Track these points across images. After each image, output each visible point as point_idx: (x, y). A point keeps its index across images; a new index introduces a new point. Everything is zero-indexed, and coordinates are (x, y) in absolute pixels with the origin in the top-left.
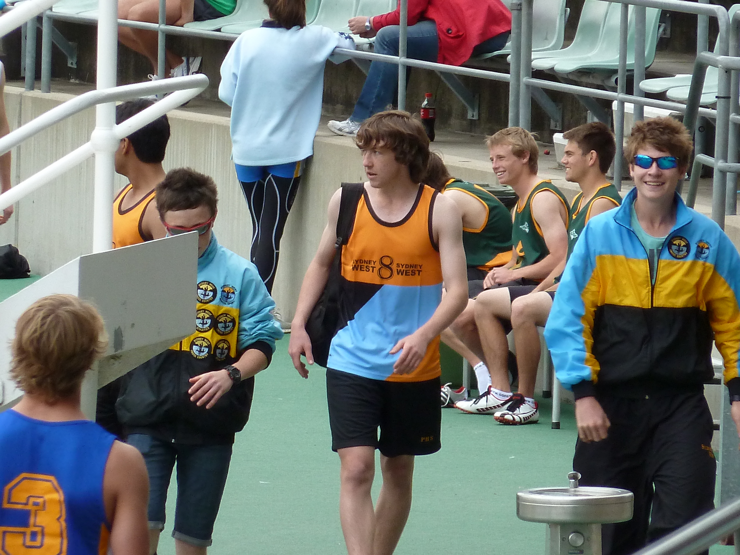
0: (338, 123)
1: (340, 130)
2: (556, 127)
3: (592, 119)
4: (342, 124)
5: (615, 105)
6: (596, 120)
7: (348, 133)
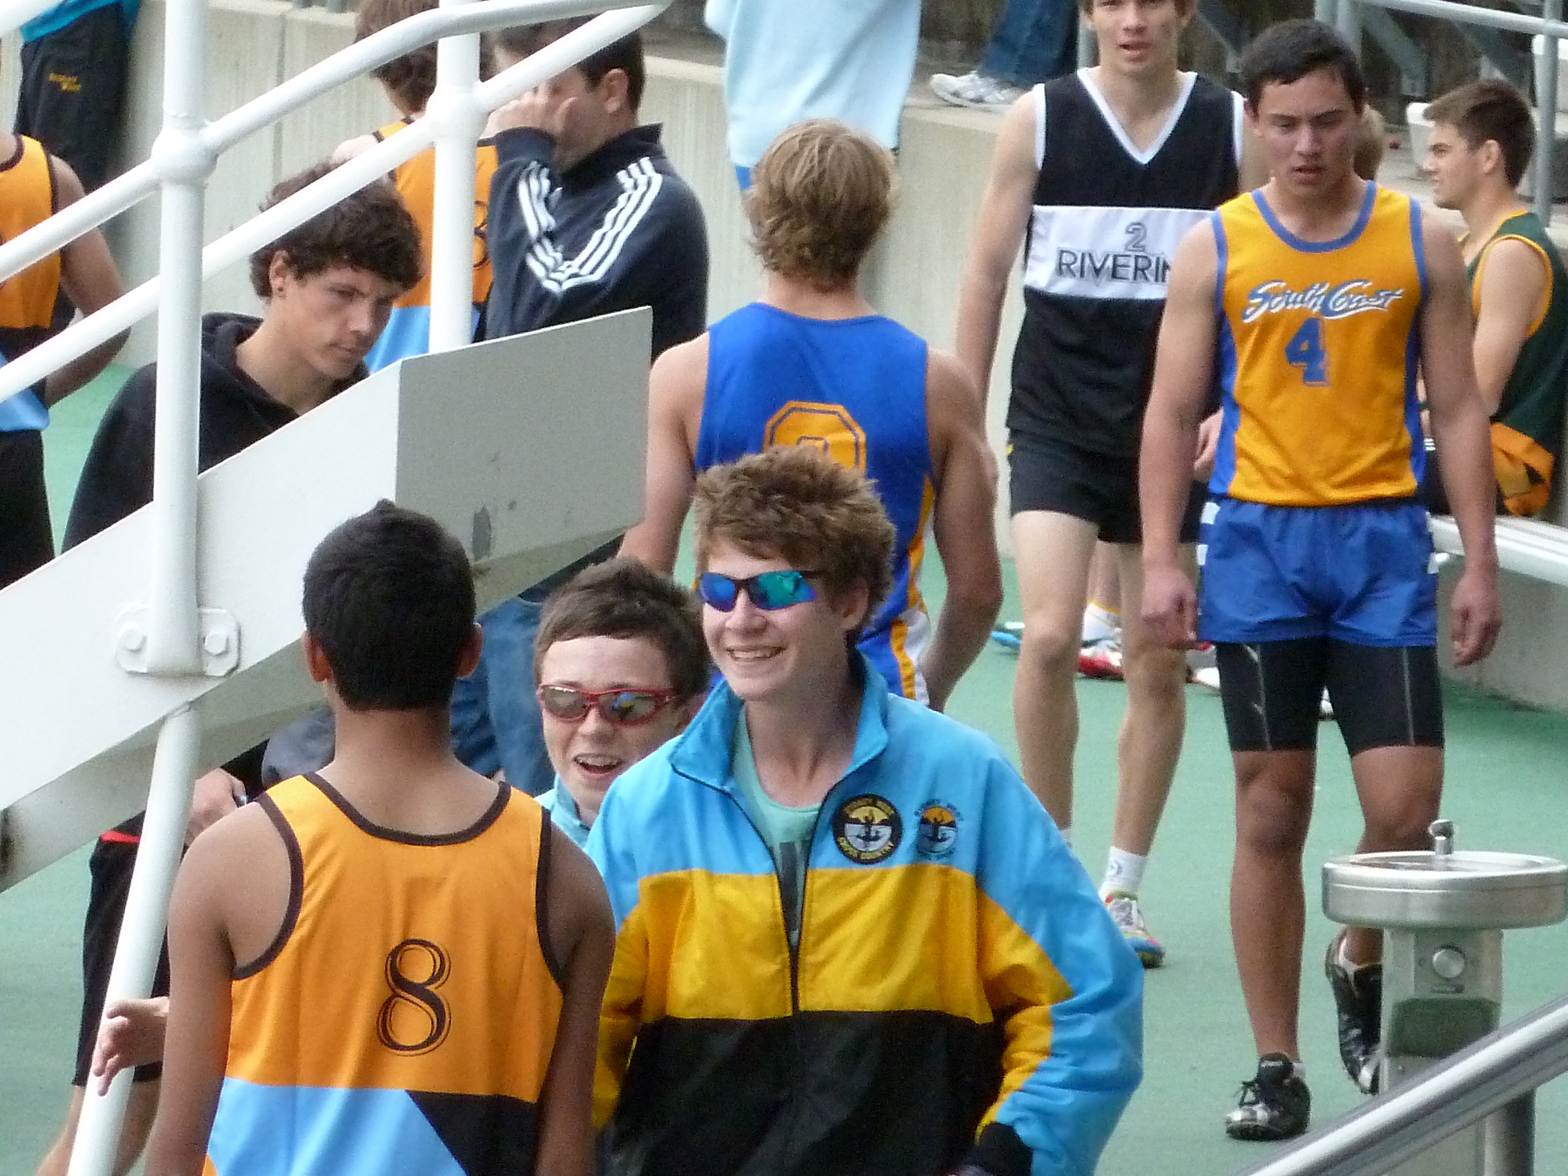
0: (950, 79)
1: (956, 94)
2: (1414, 90)
3: (1491, 73)
4: (961, 81)
5: (1539, 45)
6: (1498, 75)
7: (972, 100)
